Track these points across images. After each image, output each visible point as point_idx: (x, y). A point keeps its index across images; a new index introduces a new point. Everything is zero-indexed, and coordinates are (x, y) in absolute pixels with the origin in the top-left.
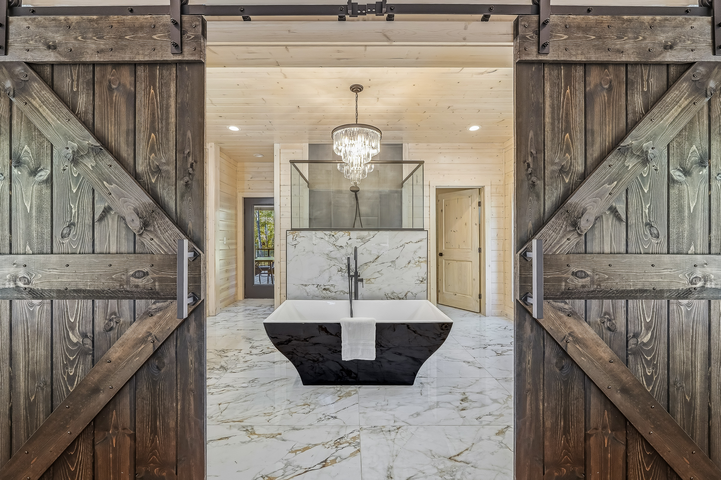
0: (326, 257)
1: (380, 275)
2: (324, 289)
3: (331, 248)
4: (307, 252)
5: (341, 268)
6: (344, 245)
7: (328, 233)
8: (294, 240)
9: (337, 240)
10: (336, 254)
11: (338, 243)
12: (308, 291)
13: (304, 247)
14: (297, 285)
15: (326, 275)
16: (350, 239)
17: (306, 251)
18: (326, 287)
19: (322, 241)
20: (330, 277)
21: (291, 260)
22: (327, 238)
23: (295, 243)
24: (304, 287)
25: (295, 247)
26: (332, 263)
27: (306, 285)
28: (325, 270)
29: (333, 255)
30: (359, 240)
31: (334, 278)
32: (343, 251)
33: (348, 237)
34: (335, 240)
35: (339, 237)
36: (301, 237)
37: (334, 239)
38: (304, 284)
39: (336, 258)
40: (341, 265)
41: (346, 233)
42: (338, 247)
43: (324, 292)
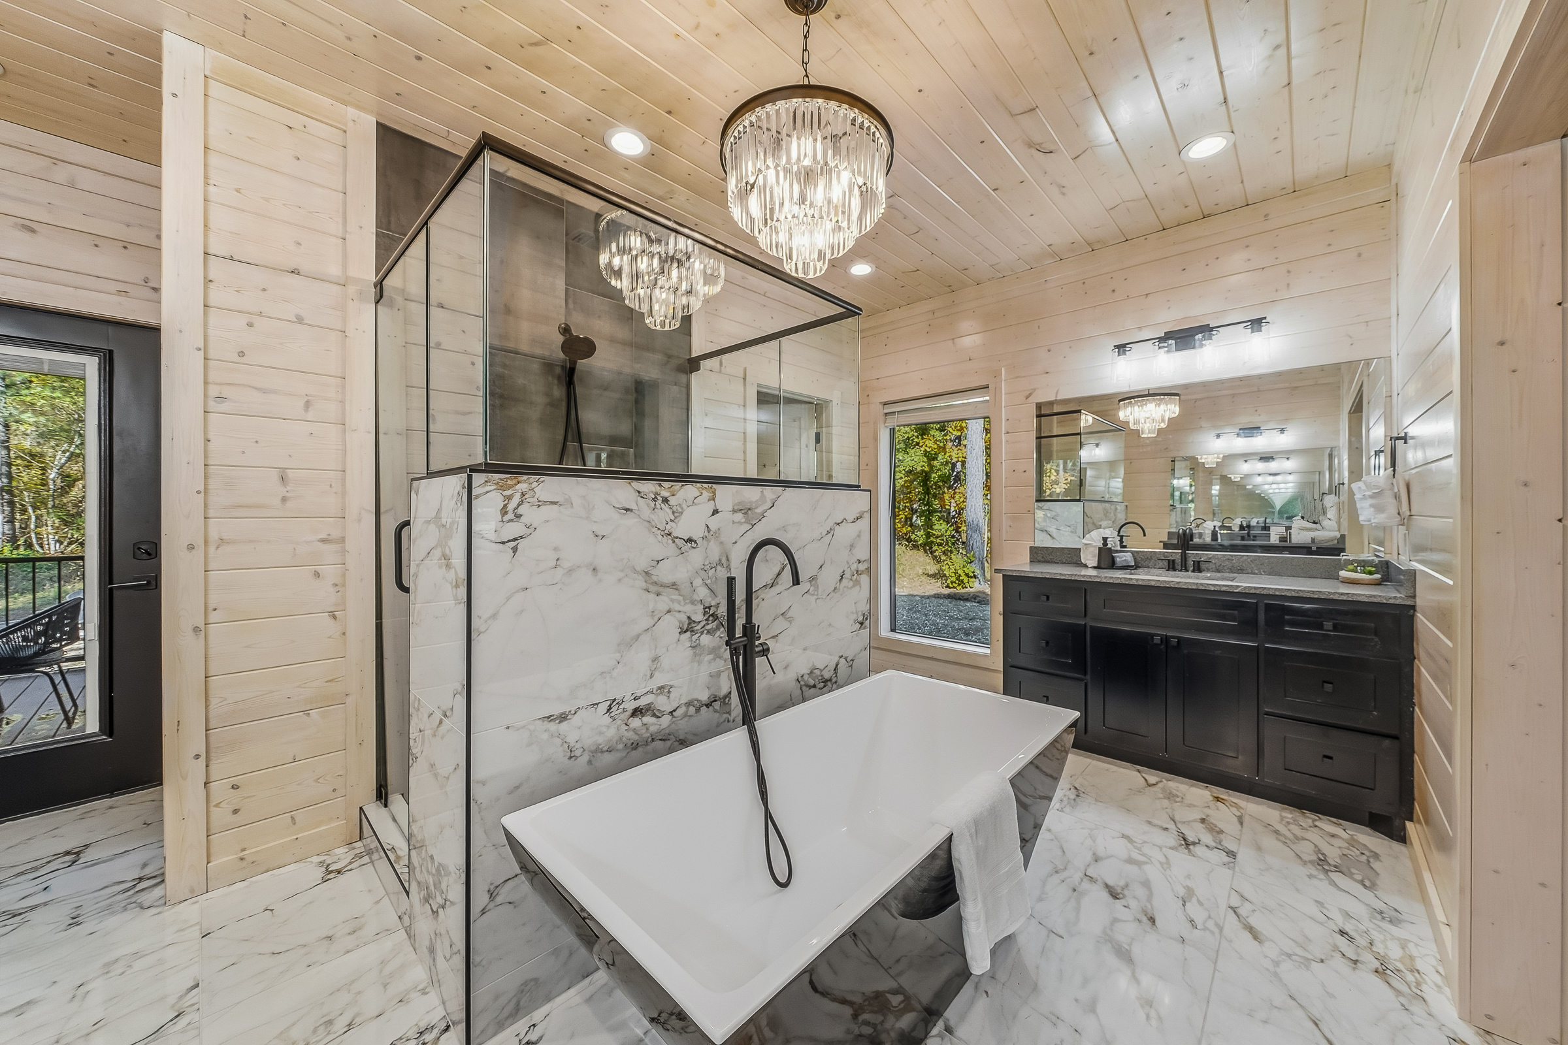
0: (640, 582)
1: (785, 624)
2: (637, 712)
3: (659, 547)
4: (570, 571)
5: (689, 618)
6: (697, 533)
7: (649, 487)
8: (510, 516)
9: (677, 514)
10: (677, 570)
11: (682, 529)
12: (571, 739)
13: (556, 549)
14: (524, 727)
15: (640, 657)
16: (715, 512)
17: (566, 564)
18: (643, 702)
19: (630, 520)
20: (655, 659)
21: (494, 616)
22: (644, 507)
23: (514, 529)
24: (553, 726)
25: (515, 550)
26: (663, 603)
27: (563, 717)
28: (638, 636)
29: (665, 573)
30: (739, 517)
31: (665, 662)
32: (696, 557)
33: (710, 507)
34: (673, 518)
35: (684, 506)
36: (540, 504)
37: (670, 512)
38: (556, 711)
39: (674, 586)
40: (689, 608)
41: (704, 492)
42: (679, 542)
43: (636, 723)
